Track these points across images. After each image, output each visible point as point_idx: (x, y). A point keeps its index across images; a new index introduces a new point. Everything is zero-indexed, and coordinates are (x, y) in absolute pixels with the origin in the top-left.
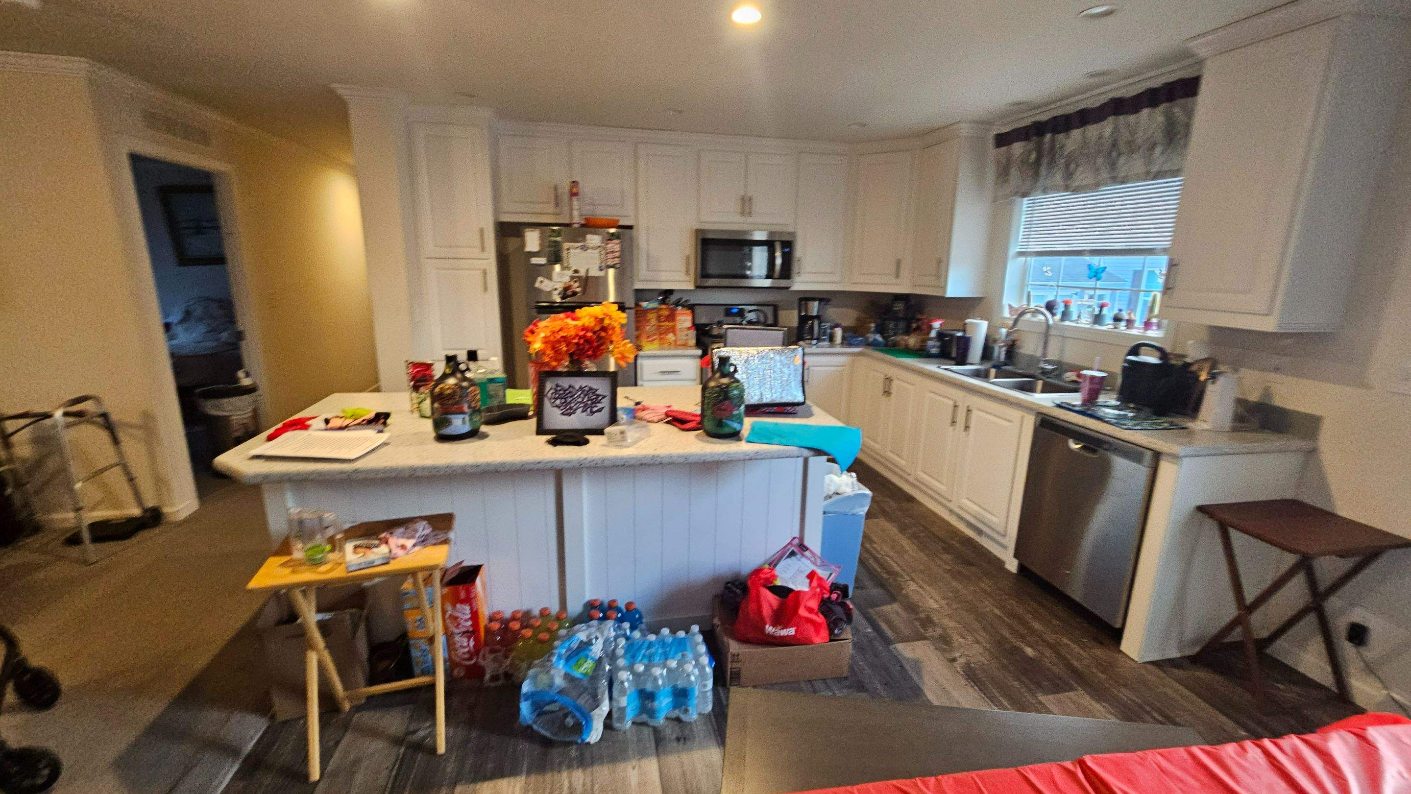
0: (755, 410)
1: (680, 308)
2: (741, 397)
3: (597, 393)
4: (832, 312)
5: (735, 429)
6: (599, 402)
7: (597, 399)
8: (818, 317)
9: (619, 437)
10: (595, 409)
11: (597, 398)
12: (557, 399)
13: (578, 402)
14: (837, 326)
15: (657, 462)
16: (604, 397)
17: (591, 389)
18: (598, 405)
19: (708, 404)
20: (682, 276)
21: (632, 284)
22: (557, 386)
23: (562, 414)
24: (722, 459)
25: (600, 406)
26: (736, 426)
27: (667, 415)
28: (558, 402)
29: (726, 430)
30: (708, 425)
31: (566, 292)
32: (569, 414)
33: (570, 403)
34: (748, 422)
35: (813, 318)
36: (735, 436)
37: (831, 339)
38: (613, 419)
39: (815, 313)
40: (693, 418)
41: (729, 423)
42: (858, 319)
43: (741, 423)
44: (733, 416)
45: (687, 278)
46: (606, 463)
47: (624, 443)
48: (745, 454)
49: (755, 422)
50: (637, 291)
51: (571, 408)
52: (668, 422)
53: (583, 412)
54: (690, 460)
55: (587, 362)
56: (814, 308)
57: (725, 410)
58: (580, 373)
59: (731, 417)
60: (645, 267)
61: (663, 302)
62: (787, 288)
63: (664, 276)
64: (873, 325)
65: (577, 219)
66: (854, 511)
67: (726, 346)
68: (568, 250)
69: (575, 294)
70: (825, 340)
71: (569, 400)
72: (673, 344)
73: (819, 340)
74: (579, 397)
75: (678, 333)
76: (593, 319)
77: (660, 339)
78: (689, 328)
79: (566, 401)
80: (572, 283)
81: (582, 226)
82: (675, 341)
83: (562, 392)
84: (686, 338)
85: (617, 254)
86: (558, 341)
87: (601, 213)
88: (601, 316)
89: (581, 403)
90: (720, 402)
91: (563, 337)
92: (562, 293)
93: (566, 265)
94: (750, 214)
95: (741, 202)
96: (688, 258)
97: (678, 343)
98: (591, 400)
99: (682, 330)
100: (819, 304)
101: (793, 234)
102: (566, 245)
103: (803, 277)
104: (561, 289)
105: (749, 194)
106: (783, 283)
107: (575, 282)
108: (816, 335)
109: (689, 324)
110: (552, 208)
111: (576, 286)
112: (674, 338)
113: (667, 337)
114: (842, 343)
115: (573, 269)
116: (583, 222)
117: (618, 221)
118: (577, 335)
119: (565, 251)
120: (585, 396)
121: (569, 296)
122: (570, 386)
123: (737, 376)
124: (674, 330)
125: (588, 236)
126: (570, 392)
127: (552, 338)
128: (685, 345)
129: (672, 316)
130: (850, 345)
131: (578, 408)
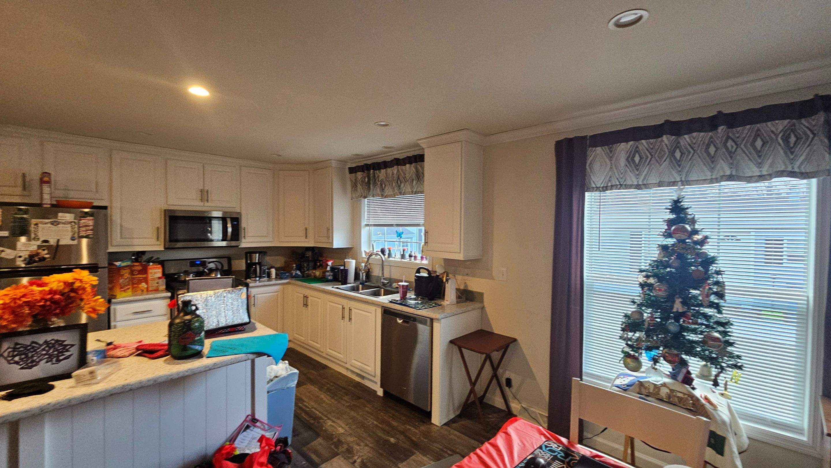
0: (212, 333)
1: (151, 264)
2: (201, 327)
3: (65, 343)
4: (268, 259)
5: (197, 350)
6: (67, 351)
7: (65, 348)
8: (259, 263)
9: (88, 377)
10: (61, 358)
11: (64, 348)
12: (14, 356)
13: (42, 355)
14: (272, 267)
15: (127, 390)
16: (72, 345)
17: (57, 341)
18: (65, 353)
19: (174, 336)
20: (154, 241)
21: (107, 248)
22: (17, 344)
23: (22, 368)
24: (187, 374)
25: (67, 354)
26: (198, 348)
27: (137, 349)
28: (17, 359)
29: (189, 352)
30: (174, 351)
31: (31, 259)
32: (30, 368)
33: (33, 356)
34: (208, 342)
35: (255, 264)
36: (198, 355)
37: (269, 275)
38: (82, 362)
39: (257, 261)
40: (162, 348)
41: (193, 347)
42: (285, 262)
43: (202, 344)
44: (195, 341)
45: (158, 243)
46: (73, 403)
47: (94, 381)
48: (206, 367)
49: (213, 342)
50: (110, 253)
51: (33, 361)
52: (138, 355)
53: (47, 362)
54: (159, 381)
55: (54, 319)
56: (256, 258)
57: (189, 338)
58: (47, 330)
59: (194, 342)
60: (119, 235)
61: (136, 260)
62: (238, 246)
63: (136, 241)
64: (294, 265)
65: (47, 200)
66: (288, 386)
67: (188, 292)
68: (36, 224)
69: (44, 259)
70: (264, 277)
71: (30, 355)
72: (145, 290)
73: (260, 277)
74: (44, 350)
75: (150, 282)
76: (62, 284)
77: (133, 288)
78: (160, 278)
79: (27, 357)
80: (40, 251)
81: (53, 205)
82: (147, 288)
83: (22, 349)
84: (157, 285)
85: (91, 228)
86: (20, 306)
87: (75, 196)
88: (71, 281)
89: (45, 355)
90: (184, 333)
91: (24, 302)
92: (28, 260)
93: (33, 236)
94: (207, 201)
95: (200, 193)
96: (158, 229)
97: (150, 289)
98: (57, 350)
99: (153, 279)
100: (259, 256)
101: (240, 213)
102: (34, 221)
103: (248, 239)
104: (27, 256)
105: (206, 188)
106: (234, 243)
107: (44, 250)
108: (258, 274)
109: (160, 275)
110: (19, 190)
111: (44, 253)
112: (146, 286)
113: (140, 286)
114: (276, 277)
115: (42, 239)
116: (55, 203)
117: (92, 203)
118: (42, 299)
119: (33, 226)
120: (50, 348)
121: (35, 262)
122: (33, 342)
123: (198, 312)
124: (146, 280)
125: (60, 214)
126: (33, 347)
127: (12, 304)
128: (157, 290)
129: (144, 270)
130: (281, 278)
131: (41, 360)
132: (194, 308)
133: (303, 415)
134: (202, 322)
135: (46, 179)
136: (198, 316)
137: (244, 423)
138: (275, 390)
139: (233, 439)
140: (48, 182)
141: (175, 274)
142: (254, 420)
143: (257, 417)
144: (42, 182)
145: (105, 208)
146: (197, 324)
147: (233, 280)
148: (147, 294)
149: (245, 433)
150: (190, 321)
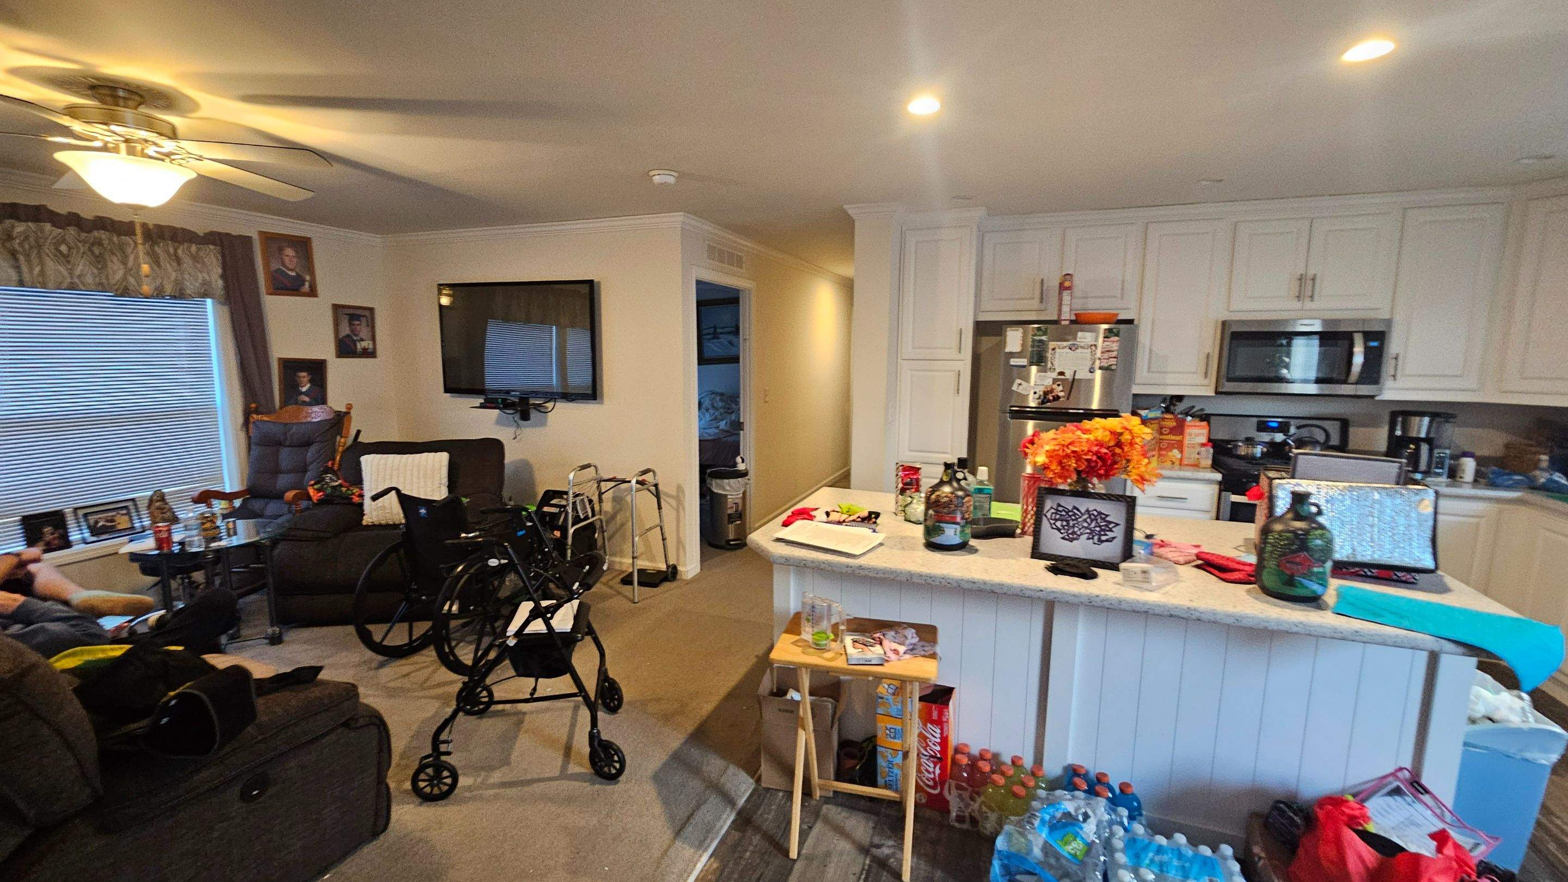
0: (1344, 569)
1: (1189, 418)
2: (1328, 549)
3: (1108, 519)
4: (1454, 434)
5: (1314, 592)
6: (1111, 530)
7: (1108, 526)
8: (1428, 440)
9: (1140, 576)
10: (1103, 538)
11: (1106, 526)
12: (1056, 520)
13: (1083, 527)
14: (1465, 454)
15: (1194, 617)
16: (1117, 525)
17: (1100, 513)
18: (1107, 533)
19: (1271, 552)
20: (1200, 379)
21: (1130, 387)
22: (1059, 505)
23: (1063, 538)
24: (1295, 629)
25: (1110, 535)
26: (1316, 587)
27: (1198, 557)
28: (1059, 524)
29: (1299, 592)
30: (1269, 579)
31: (1046, 397)
32: (1071, 540)
33: (1074, 526)
34: (1335, 583)
35: (1417, 441)
36: (1313, 601)
37: (1453, 474)
38: (1128, 555)
39: (1423, 435)
40: (1241, 567)
41: (1305, 582)
42: (1507, 446)
43: (1324, 585)
44: (1313, 574)
45: (1206, 382)
46: (1124, 606)
47: (1146, 586)
48: (1335, 630)
49: (1341, 586)
50: (1135, 395)
51: (1074, 533)
52: (1198, 567)
53: (1088, 539)
54: (1244, 623)
55: (1095, 480)
56: (1421, 427)
57: (1300, 564)
58: (1085, 494)
59: (1309, 575)
60: (1146, 367)
61: (1167, 410)
62: (1372, 397)
63: (1170, 379)
64: (1544, 458)
65: (1067, 315)
66: (1528, 755)
67: (1293, 477)
68: (1054, 349)
69: (1057, 398)
70: (1439, 475)
71: (1071, 523)
72: (1177, 463)
73: (1427, 473)
74: (1085, 520)
75: (1186, 450)
76: (1107, 433)
77: (1160, 455)
78: (1203, 445)
79: (1068, 524)
80: (1055, 386)
81: (1072, 322)
82: (1181, 460)
83: (1064, 513)
84: (1198, 456)
85: (1114, 354)
86: (1067, 456)
87: (1094, 306)
88: (1119, 430)
89: (1086, 528)
90: (1294, 552)
91: (1074, 452)
92: (1042, 397)
93: (1049, 365)
94: (1312, 297)
95: (1297, 283)
96: (1208, 356)
97: (1185, 462)
98: (1100, 526)
99: (1193, 446)
100: (1431, 422)
101: (1389, 322)
102: (1052, 344)
103: (1400, 383)
104: (1042, 393)
105: (1311, 272)
106: (1364, 390)
107: (1059, 385)
108: (1423, 466)
109: (1204, 440)
110: (1035, 304)
111: (1059, 391)
112: (1179, 456)
113: (1170, 454)
114: (1475, 481)
115: (1058, 370)
116: (1073, 318)
117: (1117, 315)
118: (1089, 451)
119: (1050, 351)
120: (1092, 521)
121: (1049, 401)
122: (1075, 508)
123: (1321, 519)
124: (1180, 446)
125: (1080, 334)
126: (1075, 514)
127: (1061, 452)
128: (1196, 466)
129: (1179, 429)
130: (1493, 485)
131: (1082, 534)
132: (1314, 509)
133: (1552, 846)
134: (1329, 542)
135: (1067, 284)
136: (1322, 527)
137: (1391, 779)
138: (1487, 748)
139: (1362, 795)
140: (1069, 288)
141: (1228, 442)
142: (1417, 786)
143: (1425, 781)
144: (1062, 287)
145: (1130, 322)
146: (1319, 542)
147: (1400, 468)
148: (1180, 470)
149: (1389, 799)
150: (1307, 532)
